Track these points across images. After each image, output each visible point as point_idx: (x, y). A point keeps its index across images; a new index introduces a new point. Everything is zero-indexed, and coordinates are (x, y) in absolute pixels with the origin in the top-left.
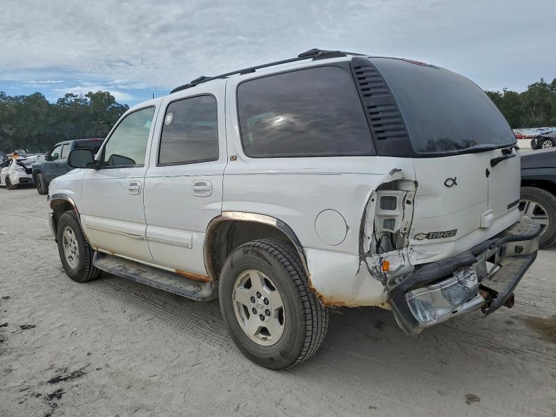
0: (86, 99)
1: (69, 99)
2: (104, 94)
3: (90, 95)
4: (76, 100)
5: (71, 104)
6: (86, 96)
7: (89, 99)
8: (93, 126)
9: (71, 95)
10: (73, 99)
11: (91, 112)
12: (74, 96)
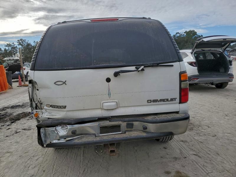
0: (184, 34)
1: (177, 35)
2: (192, 31)
3: (186, 32)
4: (180, 35)
5: (178, 37)
6: (184, 33)
7: (185, 34)
8: (185, 46)
9: (178, 33)
10: (178, 35)
11: (185, 40)
12: (179, 34)
